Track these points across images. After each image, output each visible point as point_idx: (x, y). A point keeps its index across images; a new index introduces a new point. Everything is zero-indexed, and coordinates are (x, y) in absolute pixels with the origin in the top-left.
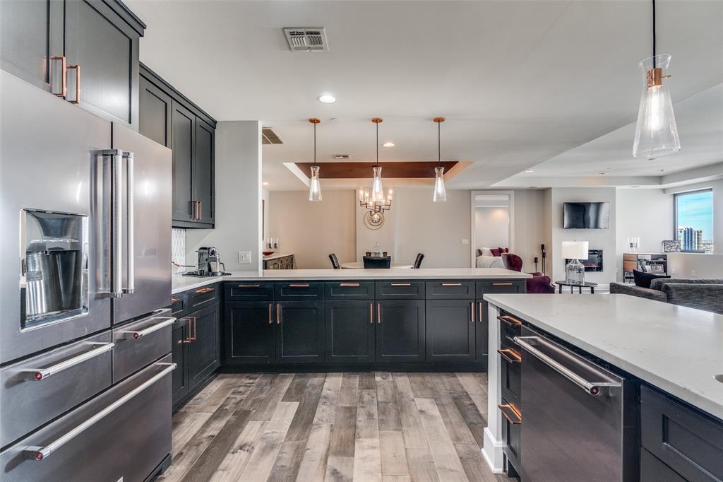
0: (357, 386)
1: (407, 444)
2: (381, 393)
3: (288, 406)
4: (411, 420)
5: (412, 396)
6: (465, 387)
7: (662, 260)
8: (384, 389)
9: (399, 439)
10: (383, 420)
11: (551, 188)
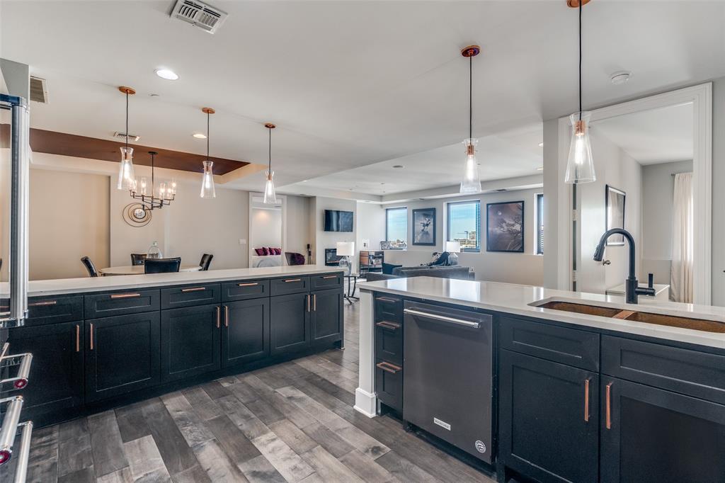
0: (209, 397)
1: (299, 425)
2: (240, 396)
3: (139, 443)
4: (287, 407)
5: (271, 389)
6: (308, 369)
7: (381, 255)
8: (240, 392)
9: (290, 425)
10: (263, 416)
11: (315, 197)
